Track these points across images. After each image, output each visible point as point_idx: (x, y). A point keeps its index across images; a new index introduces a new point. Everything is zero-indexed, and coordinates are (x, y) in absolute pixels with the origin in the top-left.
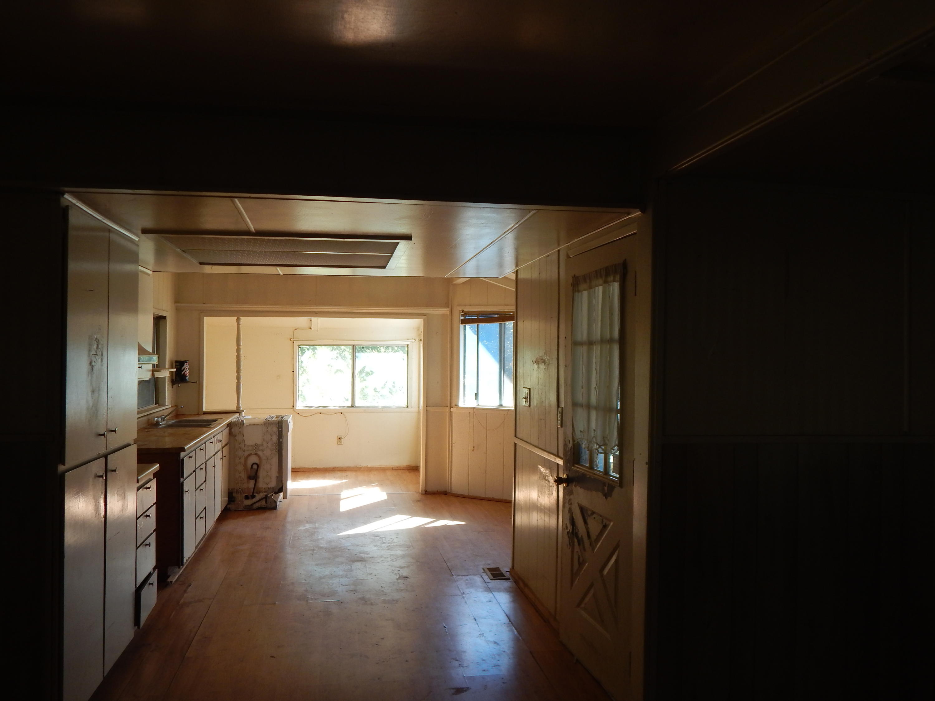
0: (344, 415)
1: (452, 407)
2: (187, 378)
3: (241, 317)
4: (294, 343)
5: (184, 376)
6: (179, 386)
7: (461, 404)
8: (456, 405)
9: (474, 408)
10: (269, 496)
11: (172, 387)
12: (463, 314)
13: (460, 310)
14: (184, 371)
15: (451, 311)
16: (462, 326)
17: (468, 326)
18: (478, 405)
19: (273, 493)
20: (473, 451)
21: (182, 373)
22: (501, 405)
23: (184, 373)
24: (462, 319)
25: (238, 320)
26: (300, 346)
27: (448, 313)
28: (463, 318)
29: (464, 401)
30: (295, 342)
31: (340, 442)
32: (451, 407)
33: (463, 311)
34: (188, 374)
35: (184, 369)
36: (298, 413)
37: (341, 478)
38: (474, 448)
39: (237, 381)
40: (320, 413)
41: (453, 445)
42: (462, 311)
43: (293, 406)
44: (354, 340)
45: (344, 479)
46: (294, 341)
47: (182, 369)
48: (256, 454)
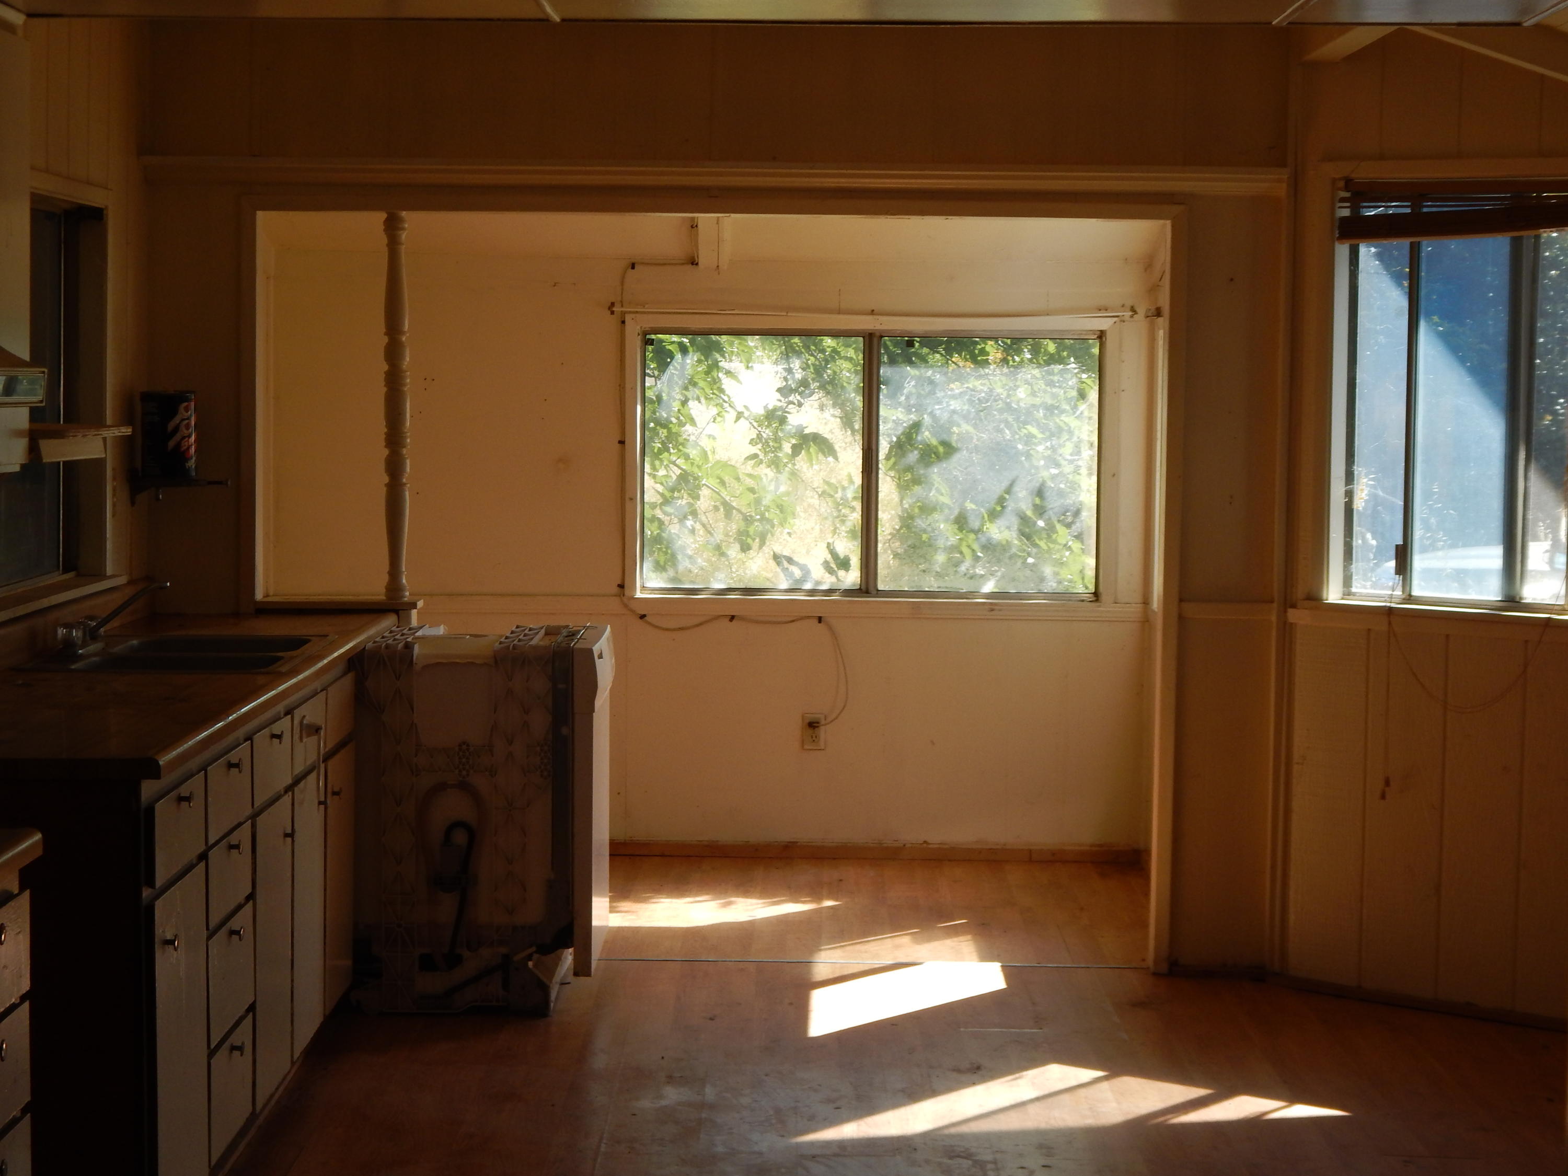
0: (830, 628)
1: (1294, 606)
2: (192, 463)
3: (404, 214)
4: (623, 322)
5: (180, 455)
6: (158, 499)
7: (1333, 594)
8: (1314, 598)
9: (1390, 611)
10: (517, 958)
11: (133, 503)
12: (1347, 195)
13: (1334, 181)
14: (178, 437)
15: (1296, 185)
16: (1342, 251)
17: (1367, 252)
18: (1410, 599)
19: (534, 949)
20: (1383, 797)
21: (171, 444)
22: (1512, 600)
23: (179, 445)
24: (1343, 219)
25: (392, 226)
26: (648, 337)
27: (1281, 190)
28: (1346, 213)
29: (1347, 581)
30: (628, 318)
31: (815, 739)
32: (1289, 603)
33: (1349, 183)
34: (193, 450)
35: (176, 429)
36: (643, 617)
37: (815, 893)
38: (1387, 783)
39: (386, 479)
40: (732, 618)
41: (1296, 768)
42: (1342, 184)
43: (621, 586)
44: (872, 312)
45: (830, 897)
46: (623, 314)
47: (171, 426)
48: (464, 786)
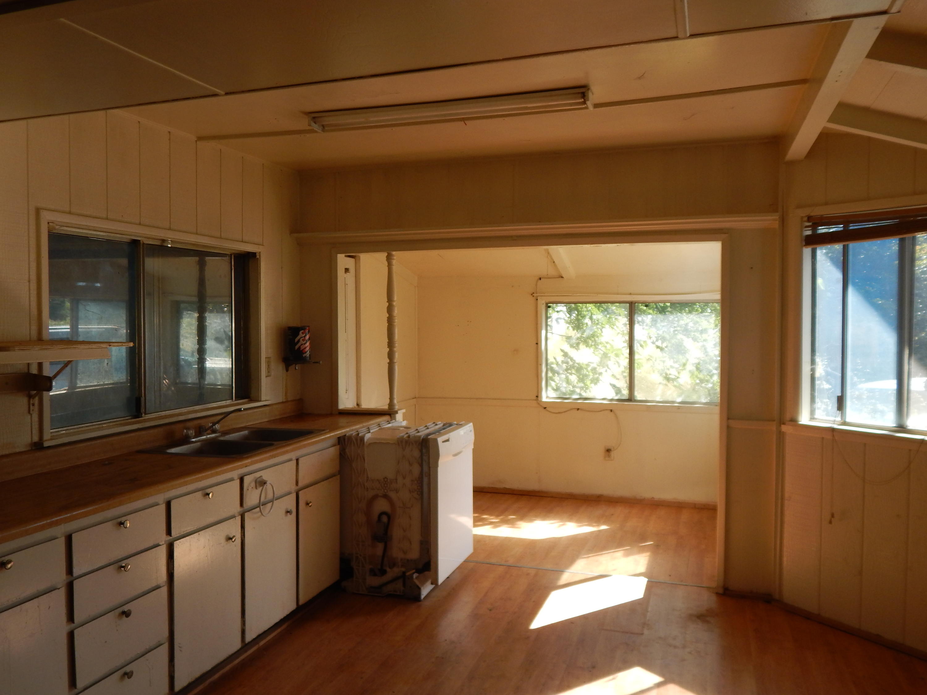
0: (616, 415)
1: (784, 424)
2: (308, 354)
3: (394, 253)
4: (537, 300)
5: (301, 352)
6: (296, 369)
7: (804, 419)
8: (794, 421)
9: (833, 430)
10: (408, 574)
11: (287, 370)
12: (810, 224)
13: (802, 218)
14: (299, 344)
15: (783, 221)
16: (807, 252)
17: (821, 253)
18: (845, 423)
19: (414, 571)
20: (830, 522)
21: (297, 347)
22: (901, 428)
23: (300, 347)
24: (807, 236)
25: (389, 258)
26: (549, 305)
27: (776, 225)
28: (809, 233)
29: (812, 412)
30: (539, 298)
31: (609, 456)
32: (782, 422)
33: (809, 218)
34: (308, 349)
35: (299, 341)
36: (545, 408)
38: (833, 516)
40: (578, 409)
41: (786, 503)
42: (806, 219)
43: (537, 397)
44: (630, 294)
46: (537, 296)
47: (296, 340)
48: (385, 496)
